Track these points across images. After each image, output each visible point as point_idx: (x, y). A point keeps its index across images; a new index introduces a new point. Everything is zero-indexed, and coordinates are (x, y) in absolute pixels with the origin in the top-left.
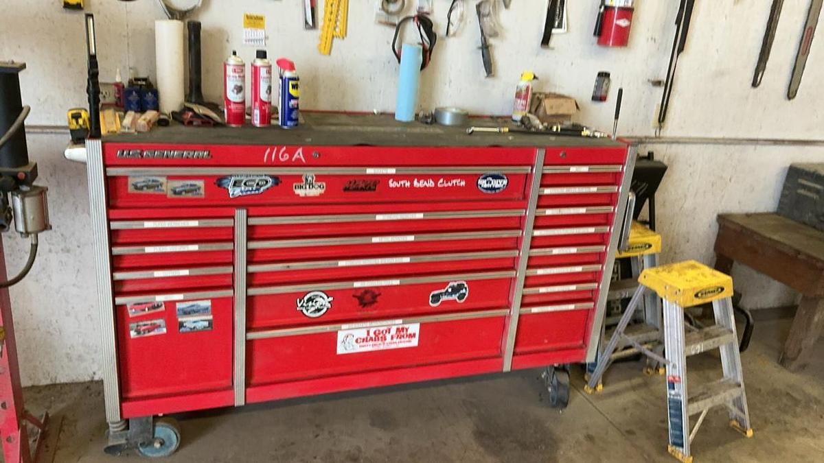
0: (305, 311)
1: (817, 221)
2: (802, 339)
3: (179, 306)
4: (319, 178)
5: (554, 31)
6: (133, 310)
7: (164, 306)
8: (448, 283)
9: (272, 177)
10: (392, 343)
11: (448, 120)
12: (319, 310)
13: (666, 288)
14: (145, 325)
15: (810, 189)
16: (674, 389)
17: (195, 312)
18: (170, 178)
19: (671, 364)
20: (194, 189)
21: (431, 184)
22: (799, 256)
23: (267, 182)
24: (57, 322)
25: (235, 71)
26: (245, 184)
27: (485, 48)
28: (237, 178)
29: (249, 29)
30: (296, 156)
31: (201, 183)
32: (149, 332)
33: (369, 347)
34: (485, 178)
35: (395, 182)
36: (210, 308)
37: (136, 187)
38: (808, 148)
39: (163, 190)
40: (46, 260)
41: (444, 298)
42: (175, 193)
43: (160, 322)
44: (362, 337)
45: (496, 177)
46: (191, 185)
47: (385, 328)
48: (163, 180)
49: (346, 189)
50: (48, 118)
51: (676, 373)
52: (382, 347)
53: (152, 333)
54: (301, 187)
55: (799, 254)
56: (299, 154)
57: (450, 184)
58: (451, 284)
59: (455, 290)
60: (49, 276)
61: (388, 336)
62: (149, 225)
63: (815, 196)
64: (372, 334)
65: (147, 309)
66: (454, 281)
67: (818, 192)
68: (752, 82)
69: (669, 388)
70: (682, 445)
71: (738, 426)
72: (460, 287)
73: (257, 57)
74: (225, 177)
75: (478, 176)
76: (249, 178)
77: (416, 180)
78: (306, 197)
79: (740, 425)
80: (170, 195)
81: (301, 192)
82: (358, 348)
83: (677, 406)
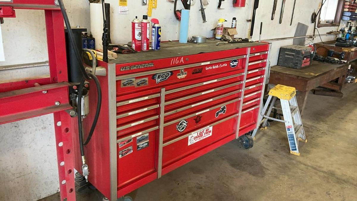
0: (179, 130)
1: (294, 66)
2: (301, 107)
3: (138, 138)
4: (185, 70)
5: (222, 2)
6: (121, 145)
7: (132, 140)
8: (221, 107)
9: (170, 72)
10: (205, 136)
11: (200, 41)
12: (183, 128)
13: (281, 95)
14: (125, 151)
15: (290, 55)
16: (290, 130)
17: (143, 139)
18: (137, 78)
19: (287, 122)
20: (145, 82)
21: (217, 67)
22: (299, 78)
23: (169, 74)
24: (40, 166)
25: (139, 26)
26: (162, 77)
27: (202, 10)
28: (160, 74)
29: (121, 6)
30: (181, 61)
31: (147, 79)
32: (126, 154)
33: (198, 140)
34: (232, 62)
35: (208, 68)
36: (148, 137)
37: (124, 85)
38: (285, 40)
39: (134, 84)
40: (34, 135)
41: (220, 113)
42: (138, 85)
43: (130, 148)
44: (196, 136)
45: (235, 61)
46: (144, 80)
47: (203, 131)
48: (134, 80)
49: (193, 73)
50: (34, 59)
51: (290, 125)
52: (201, 139)
53: (127, 154)
54: (179, 75)
55: (299, 77)
56: (182, 60)
57: (223, 66)
58: (222, 107)
59: (223, 109)
60: (36, 144)
61: (203, 134)
62: (131, 102)
63: (292, 57)
64: (199, 135)
65: (126, 143)
66: (222, 106)
67: (293, 55)
68: (271, 18)
69: (288, 131)
70: (296, 150)
71: (301, 140)
72: (224, 107)
73: (143, 19)
74: (155, 75)
75: (230, 62)
76: (163, 74)
77: (213, 66)
78: (181, 79)
79: (302, 139)
80: (136, 86)
81: (179, 77)
82: (195, 142)
83: (292, 136)
